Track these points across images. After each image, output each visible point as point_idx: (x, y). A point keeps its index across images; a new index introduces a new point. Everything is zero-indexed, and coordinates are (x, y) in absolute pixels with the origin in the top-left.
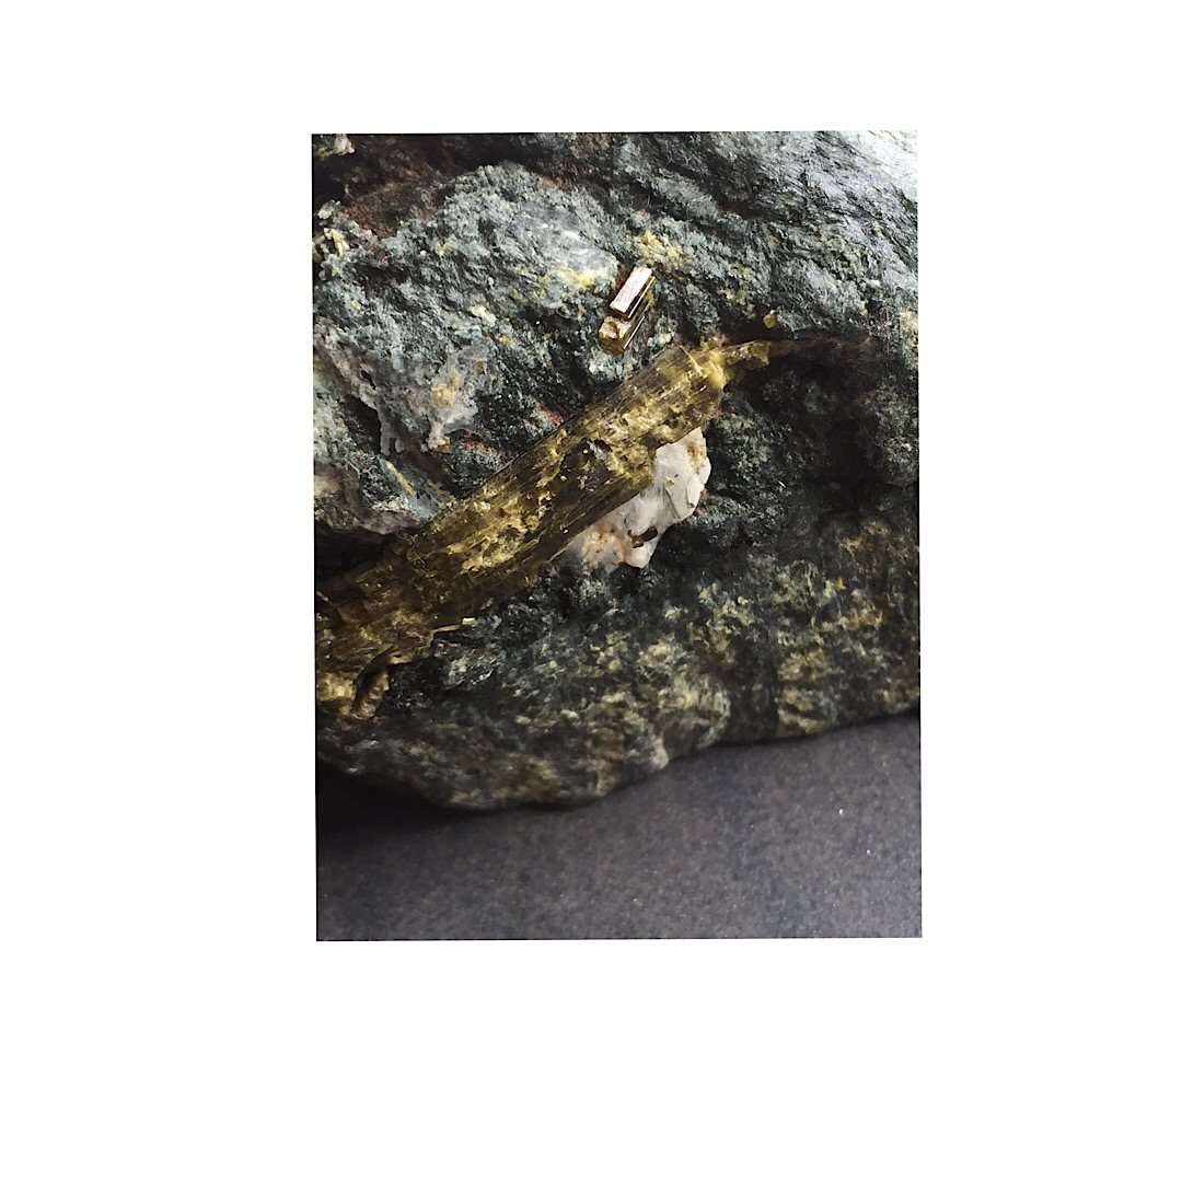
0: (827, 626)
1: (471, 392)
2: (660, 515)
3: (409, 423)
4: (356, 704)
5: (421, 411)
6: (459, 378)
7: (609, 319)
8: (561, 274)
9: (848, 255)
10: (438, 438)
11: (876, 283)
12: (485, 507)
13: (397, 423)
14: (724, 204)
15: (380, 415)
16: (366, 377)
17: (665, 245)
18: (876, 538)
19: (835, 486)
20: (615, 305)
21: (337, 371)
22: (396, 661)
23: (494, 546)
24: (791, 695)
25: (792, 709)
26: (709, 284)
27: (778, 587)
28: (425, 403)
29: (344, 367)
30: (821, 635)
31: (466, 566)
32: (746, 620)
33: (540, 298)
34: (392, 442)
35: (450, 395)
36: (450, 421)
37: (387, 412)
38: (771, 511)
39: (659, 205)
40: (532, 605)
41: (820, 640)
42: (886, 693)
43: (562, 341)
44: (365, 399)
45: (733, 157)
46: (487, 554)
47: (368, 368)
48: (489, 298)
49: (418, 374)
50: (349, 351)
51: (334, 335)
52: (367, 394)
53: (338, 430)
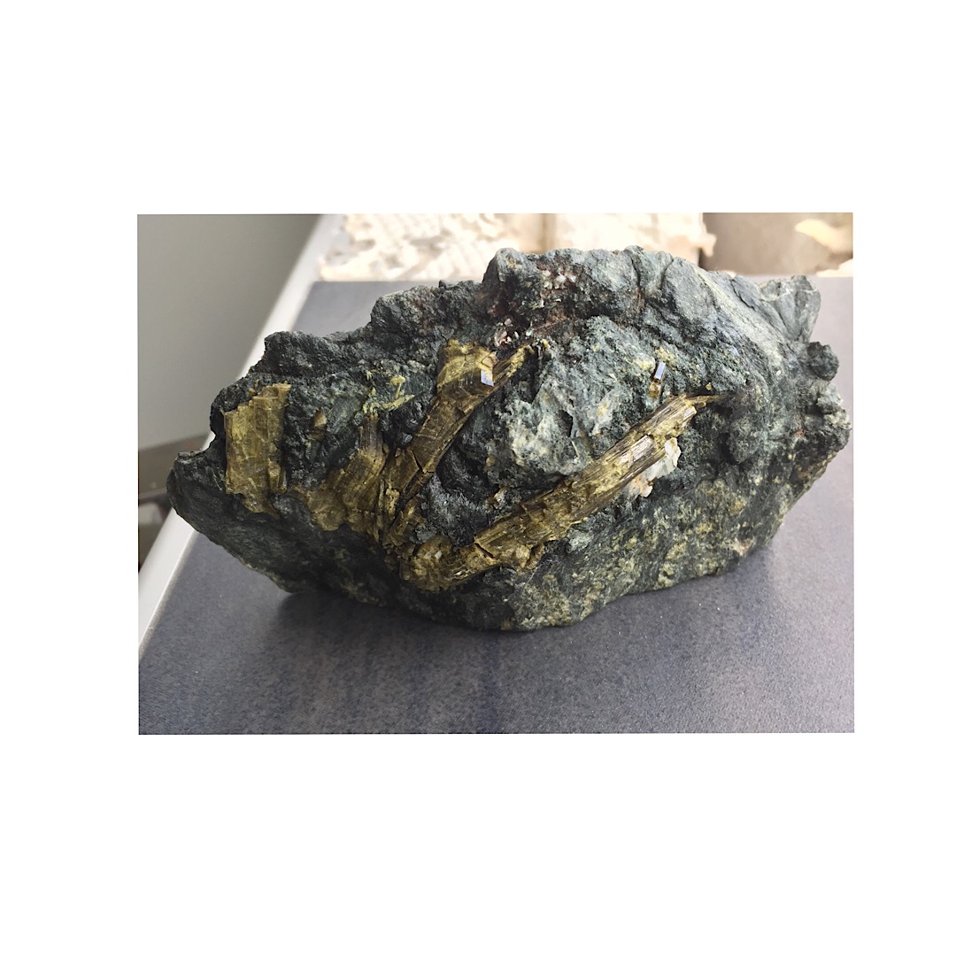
0: (690, 532)
1: (611, 410)
2: (660, 471)
3: (586, 424)
4: (529, 561)
5: (592, 418)
6: (608, 403)
7: (653, 383)
8: (637, 363)
9: (736, 361)
10: (596, 431)
11: (748, 373)
12: (607, 463)
13: (580, 423)
14: (685, 338)
15: (574, 419)
16: (571, 401)
17: (668, 353)
18: (719, 489)
19: (708, 465)
20: (656, 377)
21: (556, 400)
22: (551, 539)
23: (608, 481)
24: (666, 566)
25: (665, 574)
26: (684, 372)
27: (680, 512)
28: (594, 414)
29: (561, 397)
30: (687, 535)
31: (597, 490)
32: (667, 527)
33: (632, 373)
34: (576, 432)
35: (604, 410)
36: (602, 423)
37: (578, 418)
38: (691, 473)
39: (663, 338)
40: (606, 513)
41: (686, 538)
42: (701, 566)
43: (637, 392)
44: (569, 412)
45: (691, 319)
47: (572, 398)
48: (614, 370)
49: (593, 401)
50: (564, 391)
51: (556, 384)
52: (570, 410)
53: (555, 426)
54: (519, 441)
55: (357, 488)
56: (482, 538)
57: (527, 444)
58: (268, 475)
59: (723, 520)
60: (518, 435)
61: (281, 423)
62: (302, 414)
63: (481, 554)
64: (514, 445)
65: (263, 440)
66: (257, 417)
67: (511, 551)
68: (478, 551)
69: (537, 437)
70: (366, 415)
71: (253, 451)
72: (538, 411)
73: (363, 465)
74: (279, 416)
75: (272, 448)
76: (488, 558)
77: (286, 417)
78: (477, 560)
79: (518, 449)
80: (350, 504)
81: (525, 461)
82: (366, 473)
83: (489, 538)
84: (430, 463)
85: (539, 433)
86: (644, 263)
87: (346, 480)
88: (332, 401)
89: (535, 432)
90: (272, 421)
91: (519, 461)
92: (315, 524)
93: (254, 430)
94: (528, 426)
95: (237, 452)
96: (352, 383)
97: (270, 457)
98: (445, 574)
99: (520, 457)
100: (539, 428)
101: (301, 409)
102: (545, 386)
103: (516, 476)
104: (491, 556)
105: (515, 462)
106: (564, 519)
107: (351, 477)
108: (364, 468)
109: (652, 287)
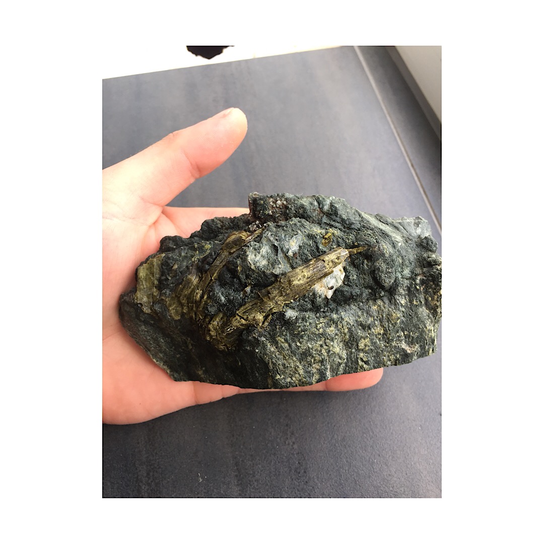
0: (370, 331)
1: (298, 244)
2: (335, 284)
3: (285, 249)
5: (287, 247)
6: (295, 241)
8: (314, 230)
10: (290, 253)
12: (299, 271)
13: (282, 249)
14: (344, 227)
15: (279, 247)
16: (277, 240)
17: (334, 231)
18: (380, 306)
21: (270, 240)
22: (274, 311)
23: (300, 279)
24: (361, 354)
25: (362, 360)
26: (343, 239)
28: (288, 245)
29: (272, 239)
30: (368, 334)
31: (294, 283)
33: (311, 233)
34: (280, 254)
35: (293, 244)
36: (293, 249)
39: (331, 226)
41: (368, 336)
43: (315, 242)
45: (346, 219)
46: (298, 281)
47: (277, 238)
49: (287, 239)
50: (273, 236)
51: (270, 234)
52: (276, 244)
53: (269, 251)
54: (251, 257)
55: (186, 293)
56: (240, 311)
57: (255, 258)
58: (153, 294)
59: (389, 326)
60: (250, 254)
61: (160, 271)
62: (168, 265)
63: (239, 318)
64: (249, 258)
65: (152, 278)
66: (150, 267)
67: (253, 315)
68: (237, 317)
69: (260, 255)
70: (193, 262)
71: (148, 284)
72: (261, 245)
73: (189, 281)
74: (159, 266)
75: (156, 282)
76: (242, 319)
77: (162, 267)
78: (237, 322)
79: (251, 260)
80: (184, 301)
81: (255, 267)
82: (190, 285)
83: (243, 310)
84: (215, 275)
85: (261, 253)
86: (321, 199)
87: (182, 290)
88: (181, 258)
89: (259, 253)
90: (156, 269)
91: (253, 267)
92: (171, 316)
93: (149, 274)
94: (255, 250)
95: (141, 284)
96: (190, 251)
97: (155, 287)
98: (223, 332)
99: (253, 265)
100: (261, 251)
101: (167, 262)
102: (265, 235)
103: (253, 276)
104: (243, 318)
105: (251, 268)
106: (280, 300)
107: (184, 287)
108: (189, 283)
109: (326, 208)
